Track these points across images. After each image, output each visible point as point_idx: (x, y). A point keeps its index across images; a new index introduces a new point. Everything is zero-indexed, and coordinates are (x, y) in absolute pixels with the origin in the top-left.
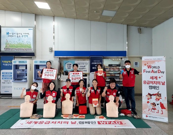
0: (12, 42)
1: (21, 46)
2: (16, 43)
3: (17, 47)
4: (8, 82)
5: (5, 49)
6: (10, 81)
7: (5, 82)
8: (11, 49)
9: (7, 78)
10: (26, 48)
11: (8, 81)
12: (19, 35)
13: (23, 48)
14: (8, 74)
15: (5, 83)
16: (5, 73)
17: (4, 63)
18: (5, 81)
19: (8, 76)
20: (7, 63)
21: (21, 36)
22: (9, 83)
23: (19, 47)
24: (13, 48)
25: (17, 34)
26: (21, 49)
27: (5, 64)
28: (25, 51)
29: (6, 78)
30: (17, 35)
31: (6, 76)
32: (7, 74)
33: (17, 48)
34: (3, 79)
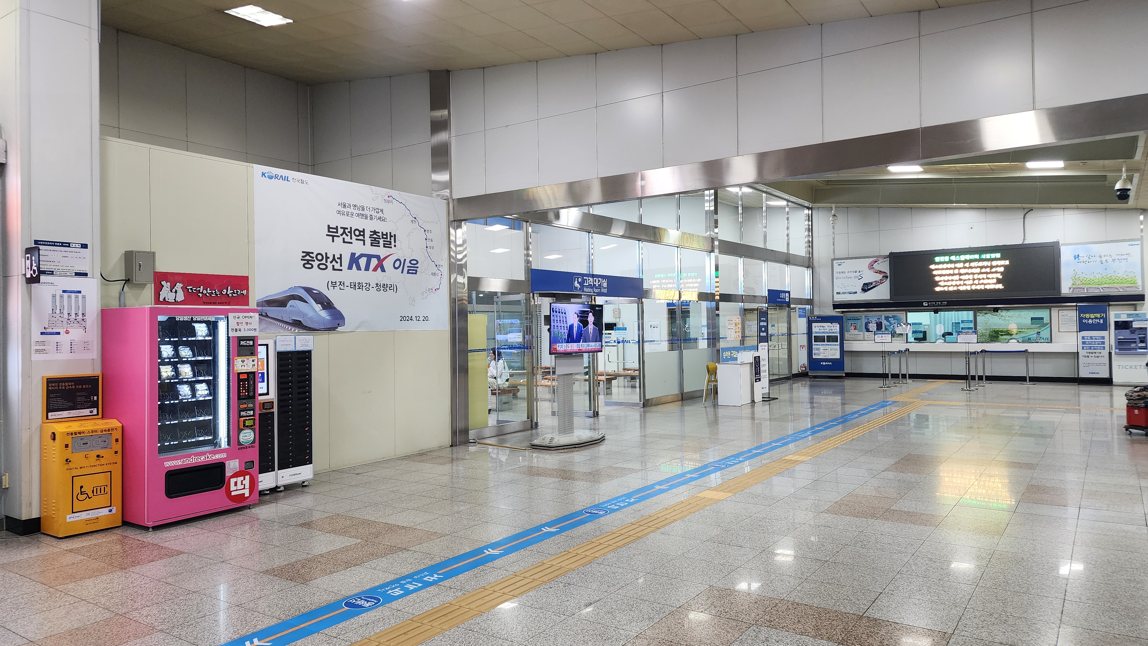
0: (1088, 275)
1: (1110, 281)
2: (1098, 276)
3: (1099, 283)
4: (1097, 355)
5: (1071, 290)
6: (1100, 353)
7: (1088, 355)
8: (1085, 290)
9: (1093, 347)
10: (1123, 285)
11: (1095, 353)
12: (1104, 259)
13: (1116, 285)
14: (1096, 339)
15: (1088, 357)
16: (1089, 338)
17: (1085, 318)
18: (1090, 353)
19: (1095, 344)
20: (1092, 319)
21: (1110, 259)
22: (1098, 357)
23: (1105, 283)
24: (1090, 286)
25: (1101, 257)
26: (1112, 288)
27: (1088, 321)
28: (1122, 292)
29: (1091, 347)
30: (1099, 259)
31: (1090, 344)
32: (1092, 339)
33: (1100, 287)
34: (1083, 349)
